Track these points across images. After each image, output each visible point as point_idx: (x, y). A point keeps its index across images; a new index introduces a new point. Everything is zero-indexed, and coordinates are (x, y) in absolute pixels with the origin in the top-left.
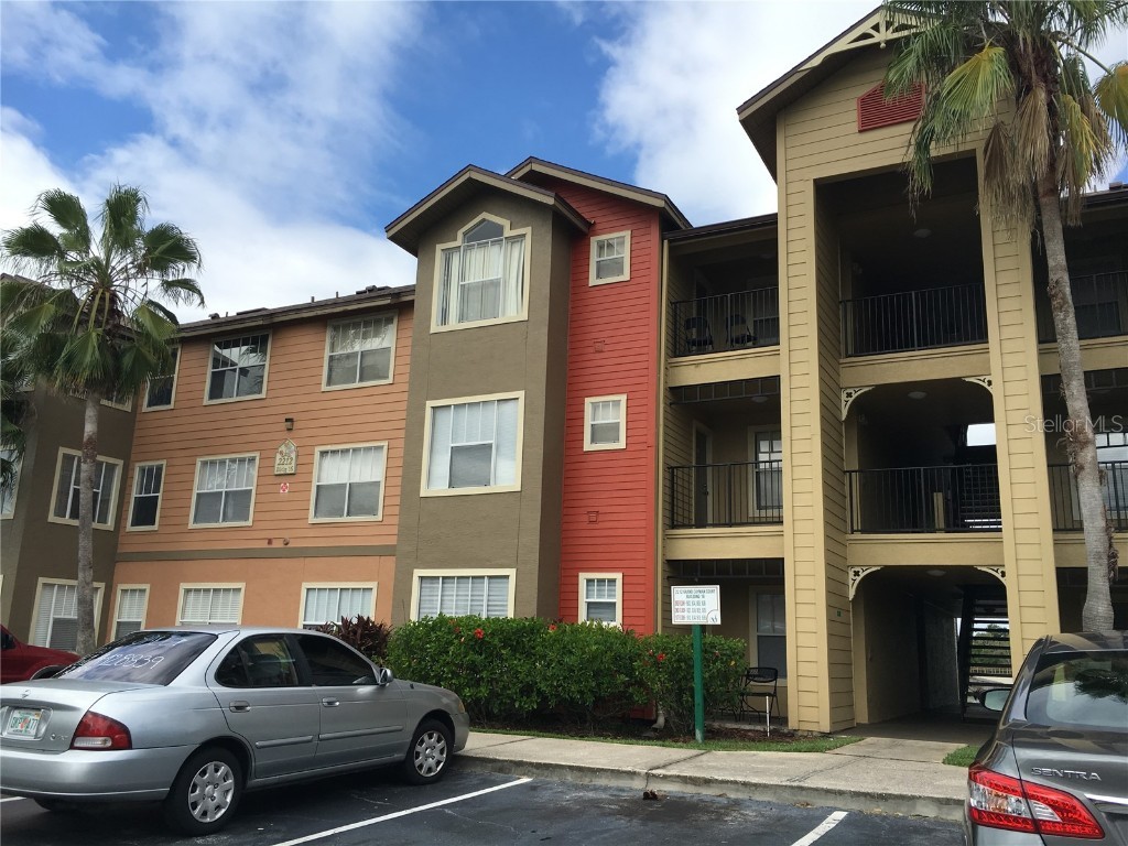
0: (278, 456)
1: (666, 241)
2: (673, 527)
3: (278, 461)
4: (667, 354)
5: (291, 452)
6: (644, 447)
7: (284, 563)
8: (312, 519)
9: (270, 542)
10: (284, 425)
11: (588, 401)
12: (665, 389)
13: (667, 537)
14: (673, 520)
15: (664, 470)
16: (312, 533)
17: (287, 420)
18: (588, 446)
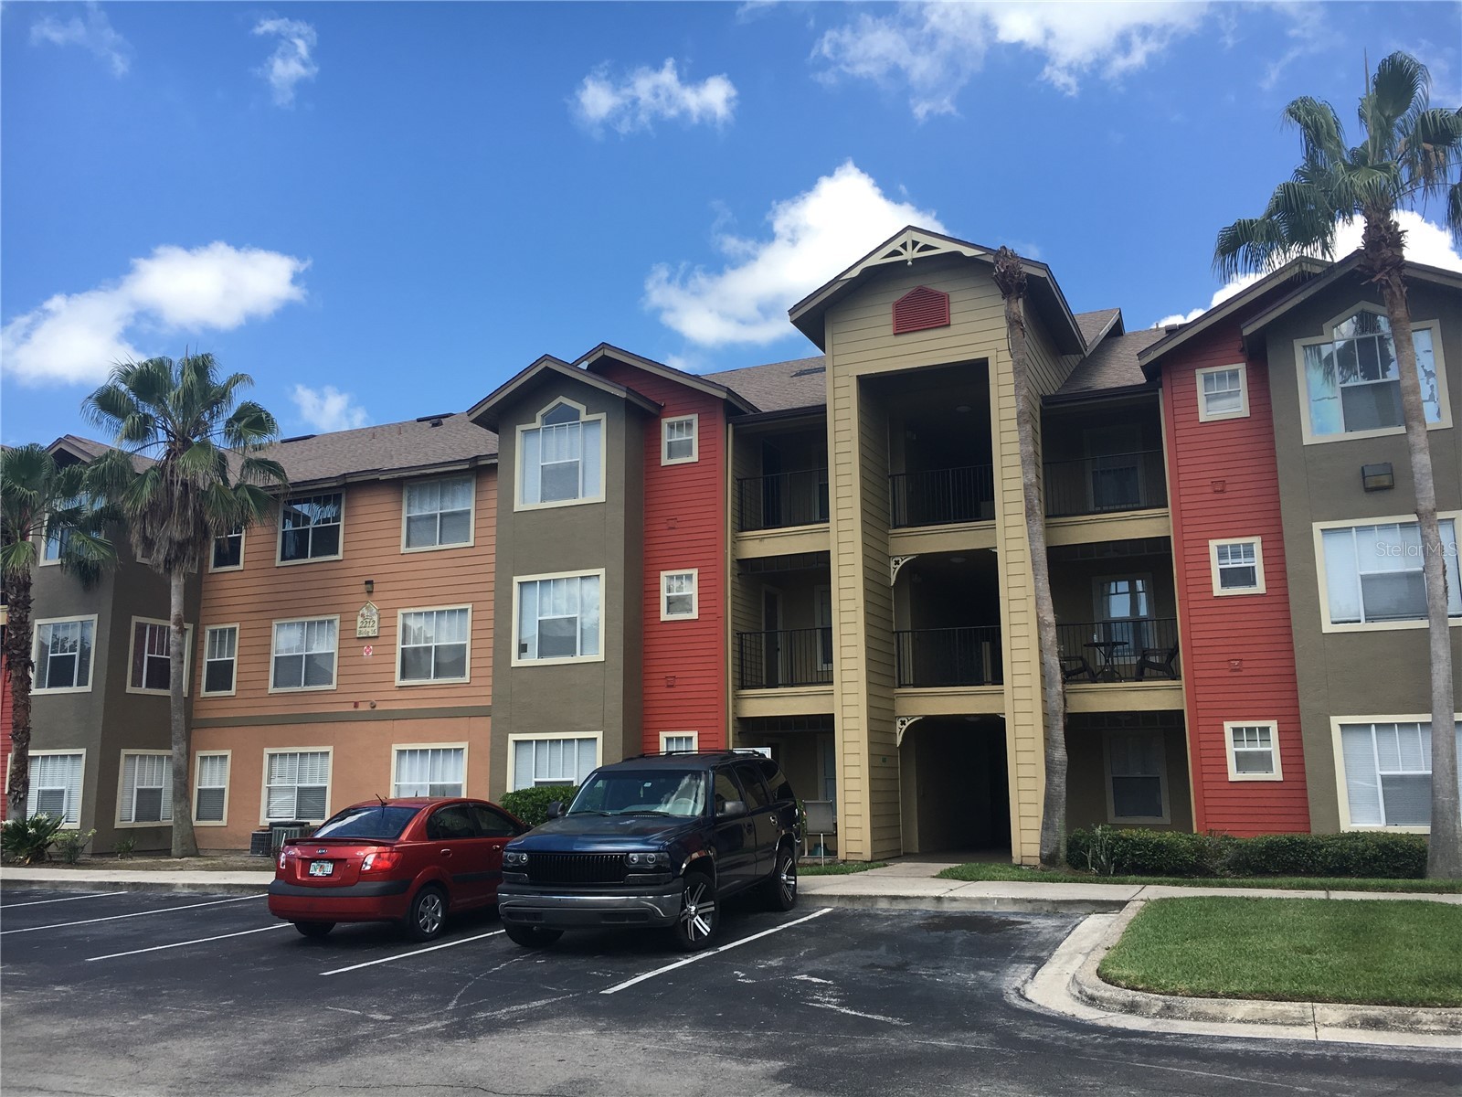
0: (360, 619)
1: (730, 425)
2: (743, 688)
3: (359, 624)
4: (733, 528)
5: (373, 615)
6: (714, 617)
7: (372, 725)
8: (398, 682)
9: (356, 705)
10: (363, 588)
11: (663, 574)
12: (732, 562)
13: (737, 698)
14: (742, 683)
15: (733, 637)
16: (399, 695)
17: (367, 583)
18: (664, 616)
